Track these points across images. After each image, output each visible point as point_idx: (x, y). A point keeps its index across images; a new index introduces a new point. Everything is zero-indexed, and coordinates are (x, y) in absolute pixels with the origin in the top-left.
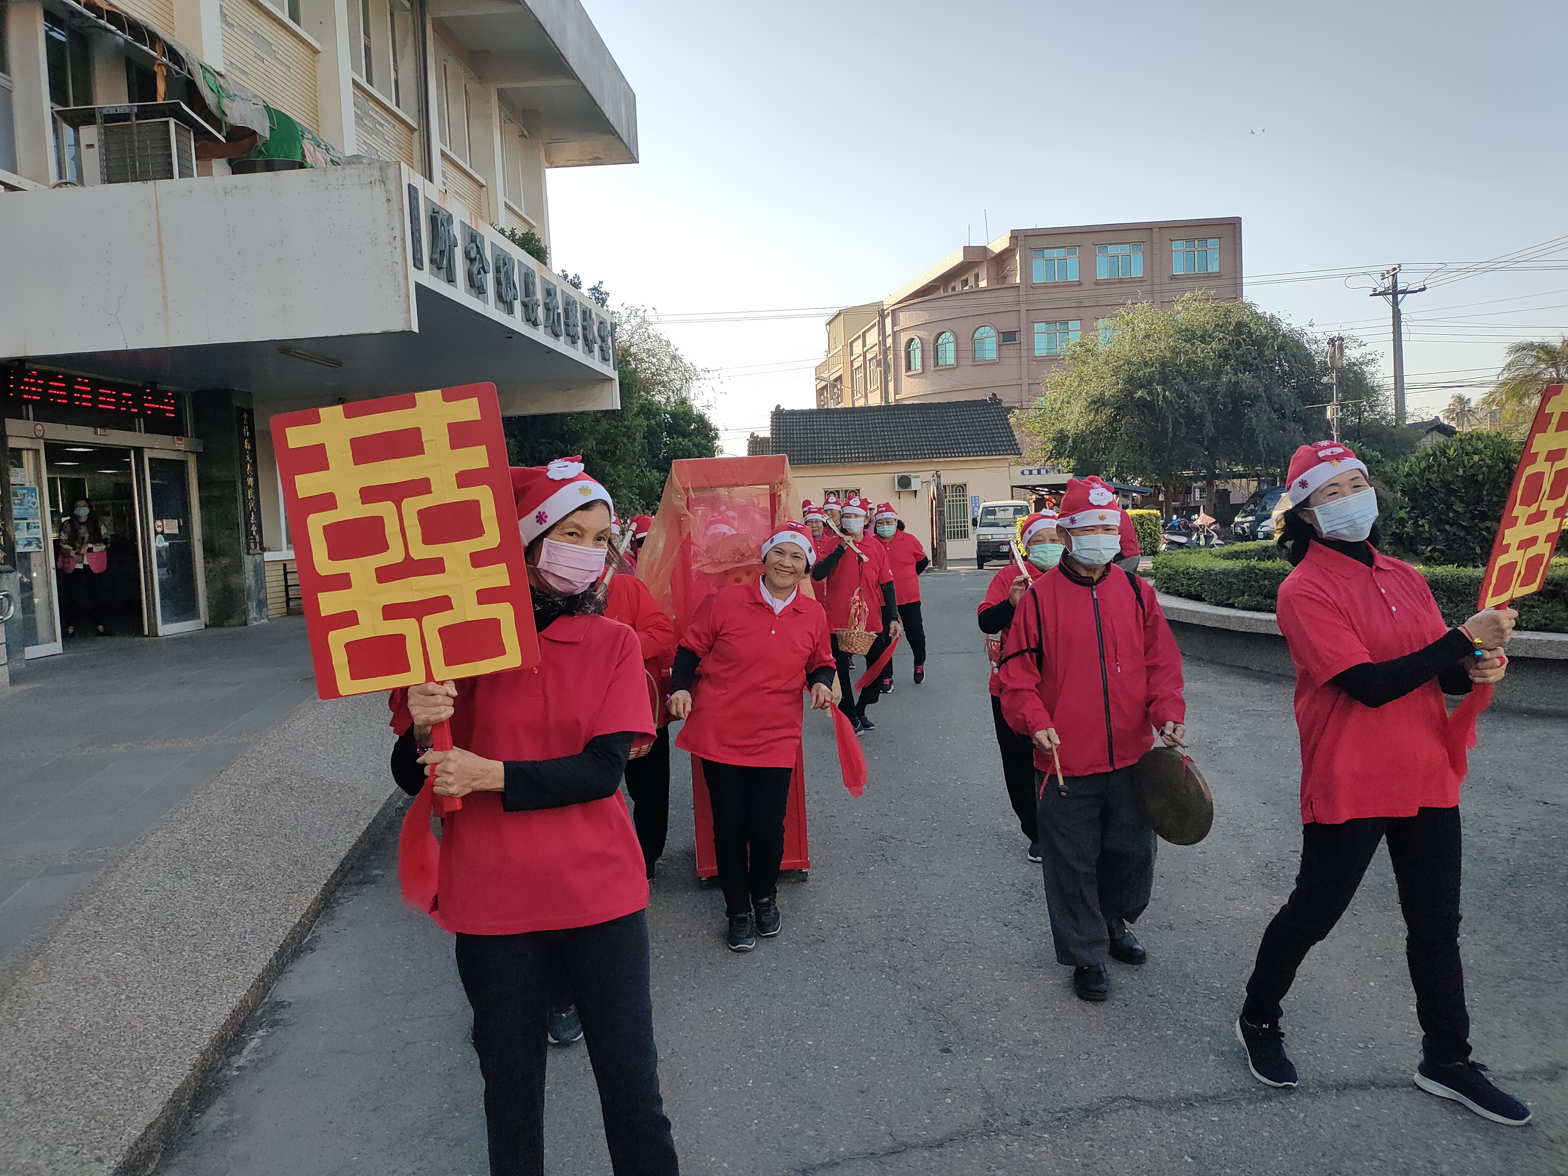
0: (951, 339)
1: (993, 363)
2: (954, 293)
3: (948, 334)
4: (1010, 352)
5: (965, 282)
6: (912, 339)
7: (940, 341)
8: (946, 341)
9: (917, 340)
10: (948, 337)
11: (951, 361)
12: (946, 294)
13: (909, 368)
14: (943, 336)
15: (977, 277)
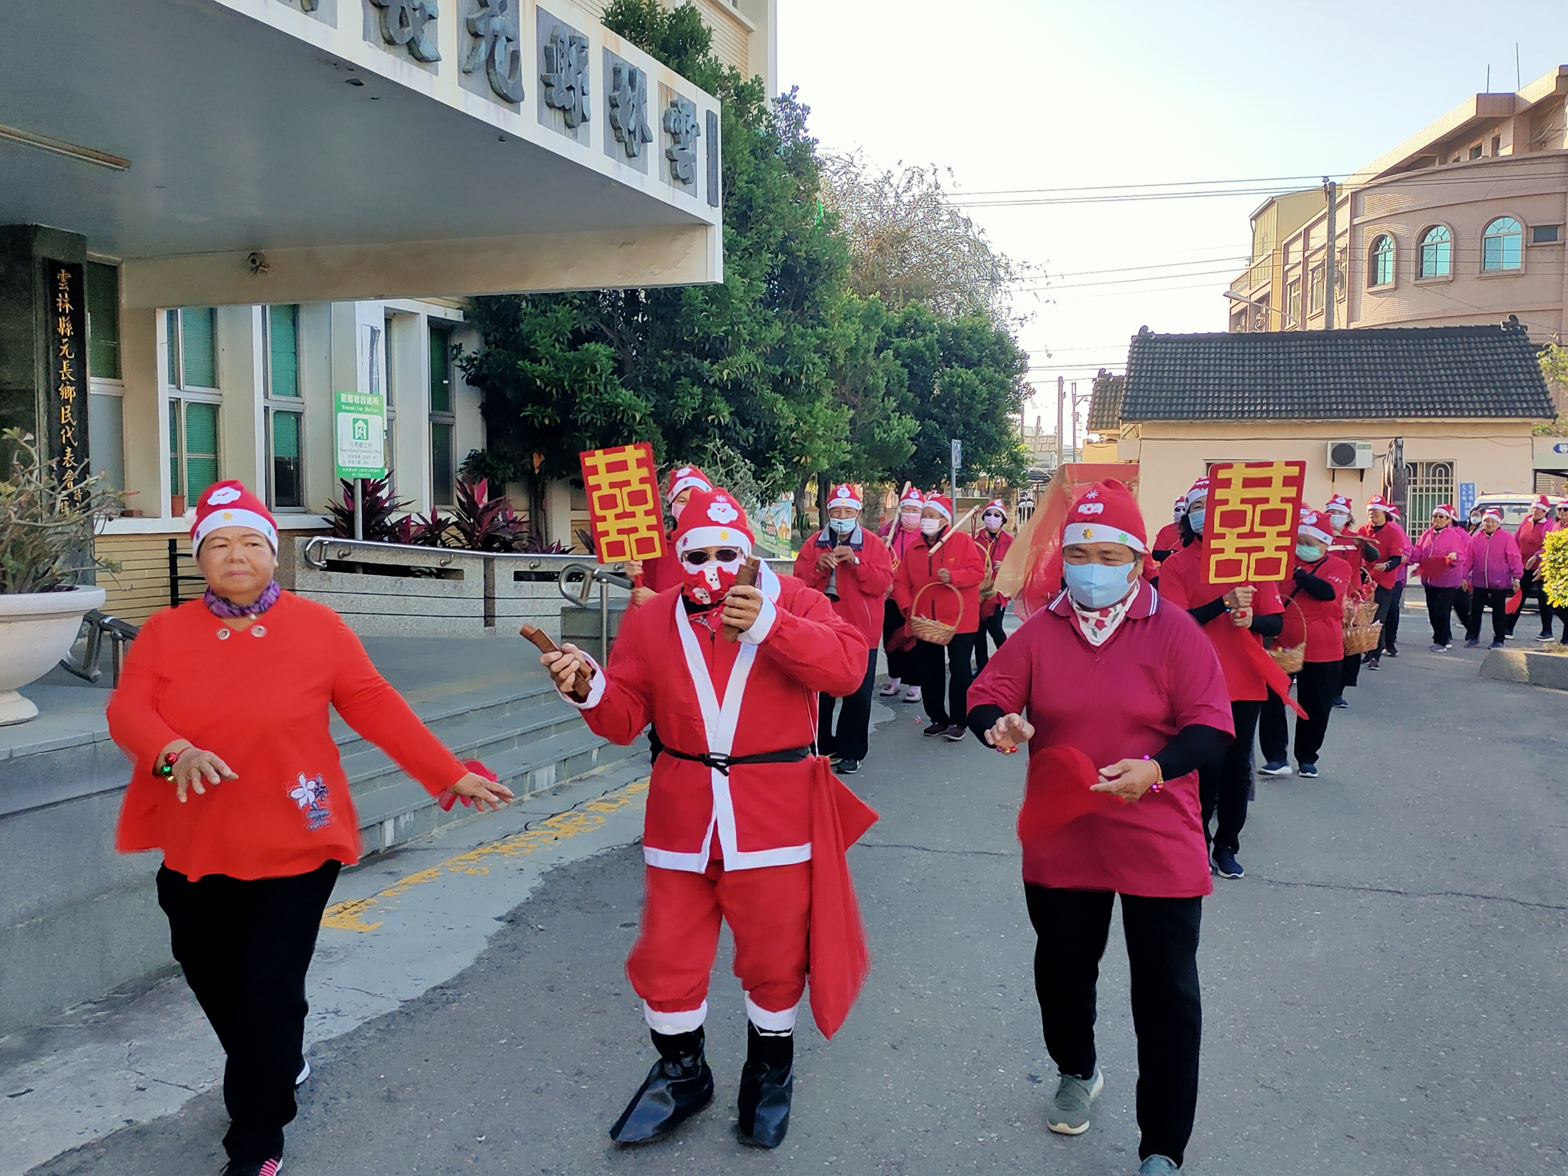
0: (1447, 236)
1: (1516, 275)
2: (1456, 165)
3: (1441, 229)
4: (1545, 257)
5: (1478, 150)
6: (1382, 238)
7: (1428, 240)
8: (1436, 240)
9: (1389, 240)
10: (1441, 234)
11: (1444, 269)
12: (1443, 167)
13: (1373, 281)
14: (1433, 232)
15: (1496, 143)
